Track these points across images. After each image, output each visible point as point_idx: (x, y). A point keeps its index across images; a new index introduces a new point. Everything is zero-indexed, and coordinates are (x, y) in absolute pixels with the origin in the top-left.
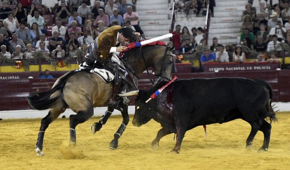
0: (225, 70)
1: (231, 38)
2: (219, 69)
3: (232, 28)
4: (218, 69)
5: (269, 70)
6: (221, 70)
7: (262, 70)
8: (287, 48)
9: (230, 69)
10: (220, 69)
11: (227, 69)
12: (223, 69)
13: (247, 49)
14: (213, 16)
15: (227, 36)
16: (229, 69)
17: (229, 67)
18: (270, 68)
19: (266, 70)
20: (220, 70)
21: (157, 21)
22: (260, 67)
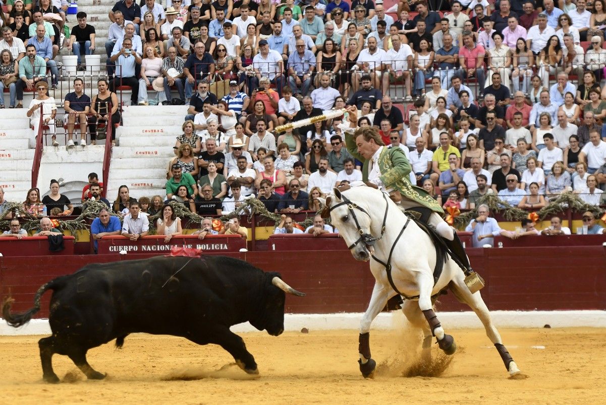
0: (140, 251)
1: (152, 187)
2: (128, 249)
3: (155, 167)
4: (126, 248)
5: (225, 250)
6: (132, 251)
7: (211, 251)
8: (261, 210)
9: (149, 248)
10: (130, 248)
11: (144, 247)
12: (136, 248)
13: (184, 210)
14: (118, 145)
15: (145, 184)
16: (146, 249)
17: (147, 245)
18: (226, 247)
19: (220, 250)
20: (130, 250)
21: (7, 153)
22: (207, 245)
